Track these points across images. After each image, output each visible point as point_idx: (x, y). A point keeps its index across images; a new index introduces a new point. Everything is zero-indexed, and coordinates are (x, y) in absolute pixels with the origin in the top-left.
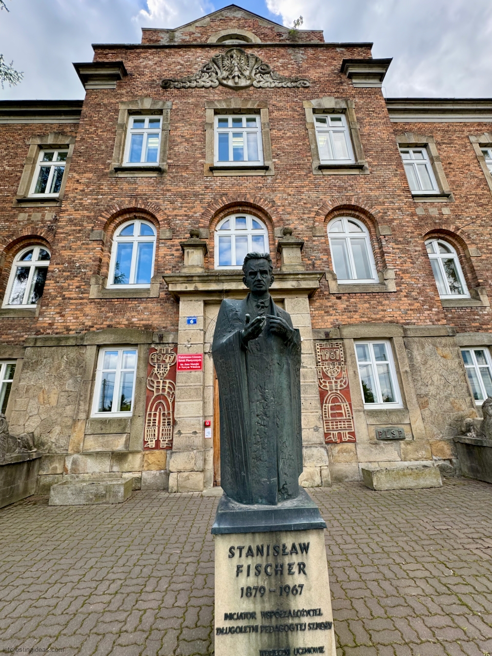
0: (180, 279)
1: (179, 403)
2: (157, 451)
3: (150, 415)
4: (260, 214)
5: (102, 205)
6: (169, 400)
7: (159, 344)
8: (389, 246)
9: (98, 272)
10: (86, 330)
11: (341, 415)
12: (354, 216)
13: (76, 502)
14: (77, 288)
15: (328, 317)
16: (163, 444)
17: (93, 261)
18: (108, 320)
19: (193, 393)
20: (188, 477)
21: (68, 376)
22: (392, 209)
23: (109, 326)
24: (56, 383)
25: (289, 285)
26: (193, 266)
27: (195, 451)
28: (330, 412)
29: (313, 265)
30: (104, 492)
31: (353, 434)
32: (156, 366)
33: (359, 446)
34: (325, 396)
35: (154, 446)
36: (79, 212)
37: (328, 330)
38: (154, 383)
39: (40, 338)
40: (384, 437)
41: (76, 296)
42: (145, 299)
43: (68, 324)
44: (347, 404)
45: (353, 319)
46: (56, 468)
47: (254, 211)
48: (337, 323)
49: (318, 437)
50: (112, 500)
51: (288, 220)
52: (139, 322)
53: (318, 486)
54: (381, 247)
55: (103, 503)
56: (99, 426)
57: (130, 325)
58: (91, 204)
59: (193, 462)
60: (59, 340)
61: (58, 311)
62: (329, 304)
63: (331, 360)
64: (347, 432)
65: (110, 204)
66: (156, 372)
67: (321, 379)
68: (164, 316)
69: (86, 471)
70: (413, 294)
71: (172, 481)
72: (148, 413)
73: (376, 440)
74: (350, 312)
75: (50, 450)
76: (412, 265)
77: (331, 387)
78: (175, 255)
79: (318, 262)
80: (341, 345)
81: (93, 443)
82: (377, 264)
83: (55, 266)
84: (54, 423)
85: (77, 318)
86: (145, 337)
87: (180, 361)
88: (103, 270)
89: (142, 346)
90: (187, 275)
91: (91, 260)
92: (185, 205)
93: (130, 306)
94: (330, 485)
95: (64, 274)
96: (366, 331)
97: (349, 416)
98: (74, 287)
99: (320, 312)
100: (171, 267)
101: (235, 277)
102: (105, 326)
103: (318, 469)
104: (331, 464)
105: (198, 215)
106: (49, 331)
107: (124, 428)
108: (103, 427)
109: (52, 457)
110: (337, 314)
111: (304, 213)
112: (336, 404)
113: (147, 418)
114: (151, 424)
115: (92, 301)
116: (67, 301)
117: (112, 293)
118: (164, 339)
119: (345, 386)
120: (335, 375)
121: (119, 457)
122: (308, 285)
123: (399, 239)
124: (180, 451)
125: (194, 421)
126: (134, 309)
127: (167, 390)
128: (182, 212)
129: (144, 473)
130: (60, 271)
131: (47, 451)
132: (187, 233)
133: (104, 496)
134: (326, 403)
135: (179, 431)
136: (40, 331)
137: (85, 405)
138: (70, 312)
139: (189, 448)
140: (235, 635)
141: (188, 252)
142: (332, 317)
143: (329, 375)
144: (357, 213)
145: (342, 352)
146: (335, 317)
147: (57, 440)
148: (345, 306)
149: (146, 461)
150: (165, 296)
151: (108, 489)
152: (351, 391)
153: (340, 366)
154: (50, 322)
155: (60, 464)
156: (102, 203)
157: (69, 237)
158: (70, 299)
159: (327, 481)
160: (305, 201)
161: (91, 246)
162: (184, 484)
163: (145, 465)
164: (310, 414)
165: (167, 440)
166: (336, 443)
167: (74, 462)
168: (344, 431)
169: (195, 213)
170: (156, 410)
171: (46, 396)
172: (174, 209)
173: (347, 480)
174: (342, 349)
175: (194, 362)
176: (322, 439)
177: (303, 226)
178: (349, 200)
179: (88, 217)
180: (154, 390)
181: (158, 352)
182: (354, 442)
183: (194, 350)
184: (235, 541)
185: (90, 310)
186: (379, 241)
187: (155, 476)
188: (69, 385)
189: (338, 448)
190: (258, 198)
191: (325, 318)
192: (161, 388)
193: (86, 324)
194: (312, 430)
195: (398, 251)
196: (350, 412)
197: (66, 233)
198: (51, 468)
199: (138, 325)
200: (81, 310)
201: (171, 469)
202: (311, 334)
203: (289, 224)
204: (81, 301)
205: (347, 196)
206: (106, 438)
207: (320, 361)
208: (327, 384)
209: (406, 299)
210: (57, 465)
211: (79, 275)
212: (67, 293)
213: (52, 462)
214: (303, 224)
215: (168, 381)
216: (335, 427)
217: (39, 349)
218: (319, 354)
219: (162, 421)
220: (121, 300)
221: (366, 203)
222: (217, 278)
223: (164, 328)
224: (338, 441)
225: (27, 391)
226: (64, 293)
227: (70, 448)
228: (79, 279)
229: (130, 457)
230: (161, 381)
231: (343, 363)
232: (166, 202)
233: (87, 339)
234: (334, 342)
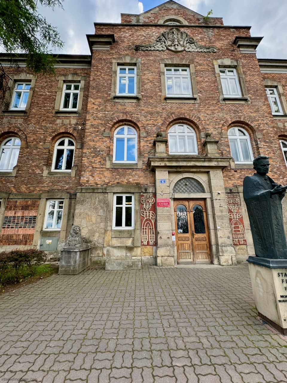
0: (157, 159)
1: (159, 223)
2: (148, 247)
3: (143, 229)
4: (192, 124)
5: (108, 117)
6: (152, 222)
7: (145, 193)
8: (261, 144)
9: (108, 154)
10: (106, 184)
11: (239, 231)
12: (241, 127)
13: (118, 269)
14: (99, 162)
15: (231, 181)
16: (151, 243)
17: (106, 148)
18: (117, 180)
19: (166, 218)
20: (167, 259)
21: (100, 208)
22: (263, 124)
23: (118, 183)
24: (94, 211)
25: (213, 164)
26: (161, 153)
27: (169, 247)
28: (234, 230)
29: (222, 153)
30: (132, 265)
31: (245, 241)
32: (145, 204)
33: (248, 247)
34: (231, 222)
35: (147, 244)
36: (96, 121)
37: (231, 188)
38: (144, 213)
39: (84, 188)
41: (99, 166)
42: (135, 169)
43: (96, 181)
44: (242, 226)
46: (99, 253)
47: (189, 123)
48: (235, 184)
49: (229, 242)
51: (208, 128)
52: (133, 181)
53: (231, 265)
54: (257, 145)
55: (132, 270)
56: (118, 233)
57: (129, 182)
58: (102, 117)
59: (169, 252)
60: (93, 189)
61: (91, 174)
62: (231, 174)
63: (233, 203)
64: (242, 239)
65: (112, 117)
66: (145, 207)
68: (146, 178)
69: (114, 255)
70: (274, 170)
71: (159, 260)
72: (142, 228)
75: (95, 244)
76: (274, 155)
77: (234, 217)
78: (149, 146)
79: (224, 152)
80: (238, 196)
81: (116, 242)
82: (254, 153)
83: (86, 150)
84: (95, 231)
85: (101, 178)
86: (137, 189)
87: (158, 202)
88: (111, 153)
89: (136, 193)
90: (162, 157)
91: (105, 148)
92: (152, 118)
93: (128, 172)
94: (236, 265)
95: (92, 154)
97: (243, 232)
98: (98, 162)
99: (226, 178)
100: (147, 152)
101: (186, 159)
102: (116, 183)
103: (230, 257)
104: (236, 255)
105: (159, 124)
106: (87, 185)
107: (131, 235)
108: (120, 234)
109: (96, 248)
111: (216, 125)
112: (237, 226)
113: (142, 230)
114: (144, 233)
115: (108, 169)
116: (94, 169)
117: (118, 166)
118: (148, 190)
119: (241, 217)
120: (236, 211)
121: (130, 249)
122: (223, 164)
123: (267, 140)
124: (162, 246)
125: (167, 232)
126: (130, 174)
127: (151, 216)
128: (151, 122)
129: (142, 257)
130: (89, 153)
131: (93, 245)
132: (154, 134)
135: (161, 237)
136: (82, 184)
137: (110, 223)
138: (97, 175)
139: (166, 245)
140: (285, 303)
141: (158, 145)
142: (232, 181)
143: (233, 211)
144: (243, 126)
145: (239, 200)
146: (234, 181)
147: (98, 240)
148: (239, 176)
149: (143, 251)
150: (146, 168)
151: (133, 263)
152: (244, 219)
153: (238, 207)
154: (87, 180)
155: (101, 252)
156: (108, 116)
157: (92, 135)
158: (96, 168)
159: (235, 263)
160: (216, 118)
161: (104, 140)
162: (165, 262)
163: (143, 253)
164: (225, 230)
165: (153, 241)
166: (237, 245)
167: (108, 251)
169: (158, 123)
170: (146, 226)
171: (90, 218)
172: (147, 121)
173: (243, 263)
174: (239, 198)
175: (165, 203)
176: (232, 243)
177: (216, 132)
178: (240, 118)
179: (101, 123)
180: (145, 216)
181: (145, 197)
182: (246, 244)
183: (165, 197)
184: (280, 271)
185: (107, 174)
186: (256, 141)
187: (148, 259)
188: (101, 212)
189: (238, 247)
190: (191, 116)
191: (229, 181)
192: (148, 215)
193: (106, 181)
194: (227, 238)
195: (266, 147)
196: (244, 230)
197: (91, 132)
198: (96, 253)
199: (132, 183)
200: (103, 174)
201: (158, 255)
202: (224, 190)
203: (208, 131)
204: (102, 169)
205: (238, 116)
206: (122, 239)
207: (228, 204)
208: (232, 216)
210: (99, 252)
211: (99, 156)
212: (94, 165)
213: (96, 250)
214: (215, 131)
215: (151, 212)
216: (236, 237)
217: (84, 194)
219: (149, 232)
220: (123, 169)
221: (249, 120)
222: (177, 159)
223: (146, 184)
224: (238, 244)
225: (80, 215)
226: (93, 165)
227: (105, 244)
228: (100, 157)
229: (135, 249)
230: (148, 212)
231: (239, 205)
232: (142, 117)
233: (108, 189)
234: (235, 194)
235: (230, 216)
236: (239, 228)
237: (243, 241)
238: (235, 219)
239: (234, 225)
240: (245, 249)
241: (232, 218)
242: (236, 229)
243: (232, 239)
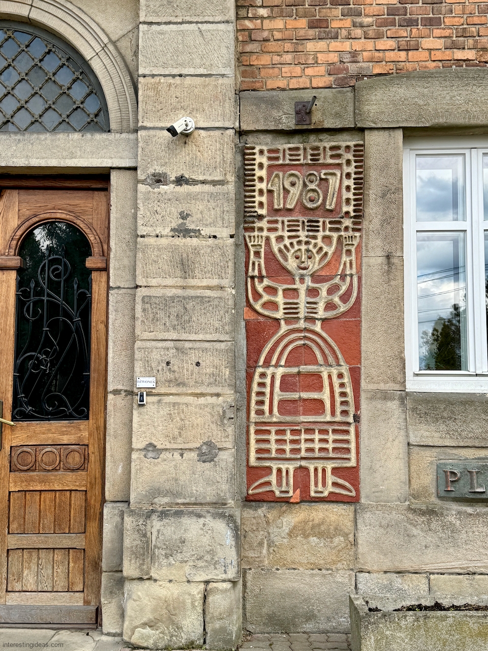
11: (317, 406)
28: (278, 395)
31: (351, 475)
33: (367, 517)
34: (266, 341)
37: (310, 96)
44: (345, 369)
48: (353, 68)
53: (191, 646)
67: (261, 278)
77: (292, 310)
80: (350, 156)
97: (344, 413)
103: (197, 591)
112: (304, 368)
119: (343, 308)
120: (314, 265)
134: (267, 363)
143: (291, 264)
145: (351, 183)
152: (364, 325)
153: (335, 235)
166: (286, 501)
168: (320, 465)
174: (351, 169)
182: (353, 501)
189: (292, 519)
194: (194, 455)
196: (350, 398)
207: (263, 212)
208: (280, 299)
216: (288, 447)
218: (263, 186)
224: (294, 495)
231: (347, 222)
235: (266, 297)
236: (320, 388)
237: (330, 479)
238: (302, 324)
239: (288, 364)
240: (338, 531)
241: (279, 314)
242: (296, 396)
243: (253, 462)
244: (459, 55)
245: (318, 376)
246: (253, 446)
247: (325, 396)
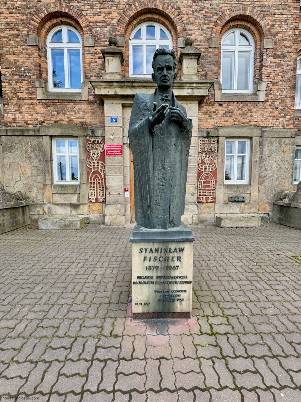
0: (103, 84)
1: (108, 176)
2: (97, 204)
3: (91, 183)
4: (167, 23)
5: (32, 8)
6: (102, 175)
7: (92, 136)
8: (268, 59)
9: (39, 77)
10: (40, 124)
11: (209, 186)
12: (246, 28)
13: (54, 228)
14: (27, 90)
15: (211, 120)
16: (100, 200)
17: (35, 66)
18: (54, 117)
19: (117, 170)
20: (116, 218)
21: (34, 157)
22: (280, 22)
23: (56, 122)
24: (27, 161)
25: (185, 92)
26: (112, 73)
27: (119, 205)
28: (203, 185)
29: (206, 76)
30: (69, 224)
31: (214, 198)
32: (92, 152)
33: (217, 205)
34: (201, 175)
35: (95, 201)
36: (13, 15)
37: (209, 130)
38: (91, 163)
39: (9, 130)
40: (233, 200)
41: (27, 96)
42: (79, 101)
43: (26, 120)
44: (214, 180)
45: (228, 123)
46: (39, 211)
47: (162, 19)
48: (216, 125)
49: (193, 199)
50: (74, 228)
51: (190, 30)
52: (76, 120)
53: (190, 225)
54: (261, 61)
55: (69, 229)
56: (60, 188)
57: (70, 122)
58: (22, 6)
59: (118, 210)
60: (22, 131)
61: (17, 108)
62: (213, 110)
63: (208, 151)
64: (211, 196)
65: (38, 6)
66: (92, 156)
67: (200, 164)
68: (94, 115)
69: (57, 213)
70: (276, 103)
71: (107, 219)
72: (89, 182)
73: (228, 202)
74: (227, 116)
75: (33, 201)
76: (281, 79)
77: (205, 169)
78: (98, 62)
79: (210, 73)
80: (216, 142)
81: (58, 198)
82: (255, 76)
83: (6, 70)
84: (32, 186)
85: (31, 115)
86: (82, 131)
87: (107, 149)
88: (44, 75)
89: (81, 137)
90: (109, 81)
91: (32, 65)
92: (102, 10)
93: (68, 106)
94: (196, 224)
95: (14, 77)
96: (236, 132)
97: (214, 188)
98: (24, 89)
99: (205, 116)
100: (95, 74)
101: (145, 84)
102: (53, 122)
103: (191, 216)
104: (199, 214)
105: (114, 21)
106: (14, 124)
107: (76, 190)
108: (63, 189)
109: (35, 205)
110: (218, 118)
111: (204, 24)
112: (207, 180)
113: (89, 185)
114: (92, 189)
115: (40, 101)
116: (21, 101)
117: (53, 95)
118: (95, 133)
119: (214, 169)
120: (209, 162)
121: (75, 206)
122: (200, 93)
123: (278, 53)
124: (110, 204)
125: (118, 187)
126: (71, 109)
127: (100, 168)
128: (100, 18)
129: (90, 215)
130: (10, 74)
131: (32, 202)
132: (106, 41)
133: (69, 226)
134: (201, 179)
135: (109, 193)
136: (7, 124)
137: (49, 176)
138: (25, 110)
139: (116, 202)
140: (142, 285)
141: (108, 60)
142: (213, 120)
143: (205, 161)
144: (249, 25)
145: (216, 147)
146: (215, 121)
147: (36, 196)
148: (224, 112)
149: (91, 209)
150: (93, 99)
151: (71, 223)
152: (218, 172)
153: (213, 156)
154: (13, 117)
155: (41, 209)
156: (31, 5)
157: (10, 42)
158: (23, 99)
159: (195, 222)
160: (207, 10)
161: (29, 51)
162: (114, 221)
163: (91, 211)
164: (190, 185)
165: (102, 198)
166: (204, 203)
167: (49, 208)
168: (209, 196)
169: (112, 19)
170: (94, 180)
171: (23, 170)
172: (94, 14)
173: (206, 222)
174: (217, 144)
175: (116, 150)
176: (196, 200)
177: (202, 37)
178: (245, 9)
179: (22, 20)
180: (92, 168)
181: (92, 142)
182: (215, 202)
183: (116, 142)
184: (143, 246)
185: (40, 108)
186: (261, 55)
187: (97, 217)
188: (36, 162)
189: (204, 205)
190: (166, 5)
191: (209, 121)
192: (96, 166)
193: (39, 120)
194: (190, 195)
195: (274, 64)
196: (215, 185)
197: (7, 38)
198: (36, 211)
199: (76, 122)
200: (33, 109)
201: (106, 213)
203: (189, 35)
204: (32, 101)
205: (244, 5)
206: (66, 196)
207: (201, 152)
208: (203, 168)
209: (270, 107)
210: (39, 210)
211: (26, 79)
212: (20, 94)
213: (36, 208)
214: (202, 35)
215: (100, 162)
216: (204, 193)
217: (10, 137)
218: (201, 147)
219: (98, 187)
220: (61, 101)
221: (260, 14)
222: (131, 84)
223: (94, 124)
224: (205, 201)
225: (10, 166)
226: (18, 94)
227: (45, 201)
228: (26, 82)
229: (81, 207)
230: (96, 162)
231: (216, 154)
232: (87, 7)
233: (42, 131)
234: (212, 139)
235: (201, 167)
236: (210, 183)
237: (211, 199)
238: (207, 172)
239: (204, 179)
240: (212, 207)
241: (203, 171)
242: (206, 185)
243: (198, 196)
244: (235, 123)
245: (210, 181)
246: (198, 193)
247: (211, 185)
